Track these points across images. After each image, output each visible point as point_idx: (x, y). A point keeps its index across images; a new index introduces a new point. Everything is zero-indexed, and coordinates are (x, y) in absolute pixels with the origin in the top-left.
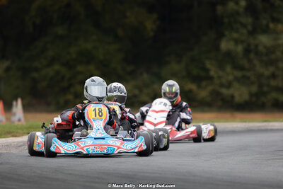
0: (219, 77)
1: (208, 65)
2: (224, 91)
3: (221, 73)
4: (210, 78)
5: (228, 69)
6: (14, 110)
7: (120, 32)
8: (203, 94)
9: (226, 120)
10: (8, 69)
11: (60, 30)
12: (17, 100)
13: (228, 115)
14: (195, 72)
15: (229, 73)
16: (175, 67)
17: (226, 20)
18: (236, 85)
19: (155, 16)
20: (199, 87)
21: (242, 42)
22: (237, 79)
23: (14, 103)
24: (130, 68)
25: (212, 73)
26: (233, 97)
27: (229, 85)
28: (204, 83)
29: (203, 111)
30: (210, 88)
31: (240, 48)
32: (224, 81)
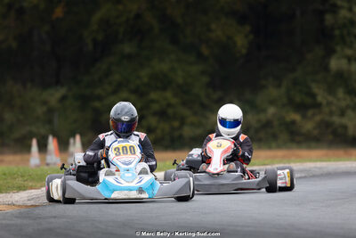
0: (329, 104)
1: (316, 89)
2: (336, 120)
3: (331, 98)
4: (318, 106)
5: (341, 93)
6: (71, 149)
7: (205, 51)
8: (308, 127)
9: (338, 158)
10: (64, 98)
11: (127, 48)
12: (74, 137)
13: (341, 152)
14: (298, 99)
16: (273, 92)
17: (337, 32)
18: (350, 113)
19: (248, 28)
20: (304, 117)
22: (348, 107)
23: (72, 141)
24: (216, 95)
25: (319, 99)
26: (345, 127)
27: (342, 113)
28: (310, 113)
29: (309, 148)
30: (318, 118)
32: (334, 108)
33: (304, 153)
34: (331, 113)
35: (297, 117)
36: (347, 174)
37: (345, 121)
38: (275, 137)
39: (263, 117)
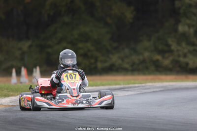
0: (178, 50)
1: (170, 41)
2: (182, 59)
3: (179, 48)
4: (171, 51)
5: (184, 45)
6: (34, 74)
7: (109, 20)
8: (167, 62)
9: (182, 81)
11: (67, 19)
12: (36, 68)
13: (183, 77)
14: (160, 47)
15: (185, 48)
16: (146, 44)
18: (190, 56)
19: (132, 8)
20: (163, 57)
21: (193, 26)
22: (190, 52)
23: (34, 70)
24: (115, 45)
25: (174, 47)
26: (187, 64)
27: (185, 56)
28: (167, 55)
29: (166, 74)
30: (171, 58)
31: (192, 30)
32: (181, 53)
33: (163, 77)
34: (179, 56)
35: (159, 57)
36: (187, 89)
37: (186, 60)
38: (147, 68)
39: (141, 57)
